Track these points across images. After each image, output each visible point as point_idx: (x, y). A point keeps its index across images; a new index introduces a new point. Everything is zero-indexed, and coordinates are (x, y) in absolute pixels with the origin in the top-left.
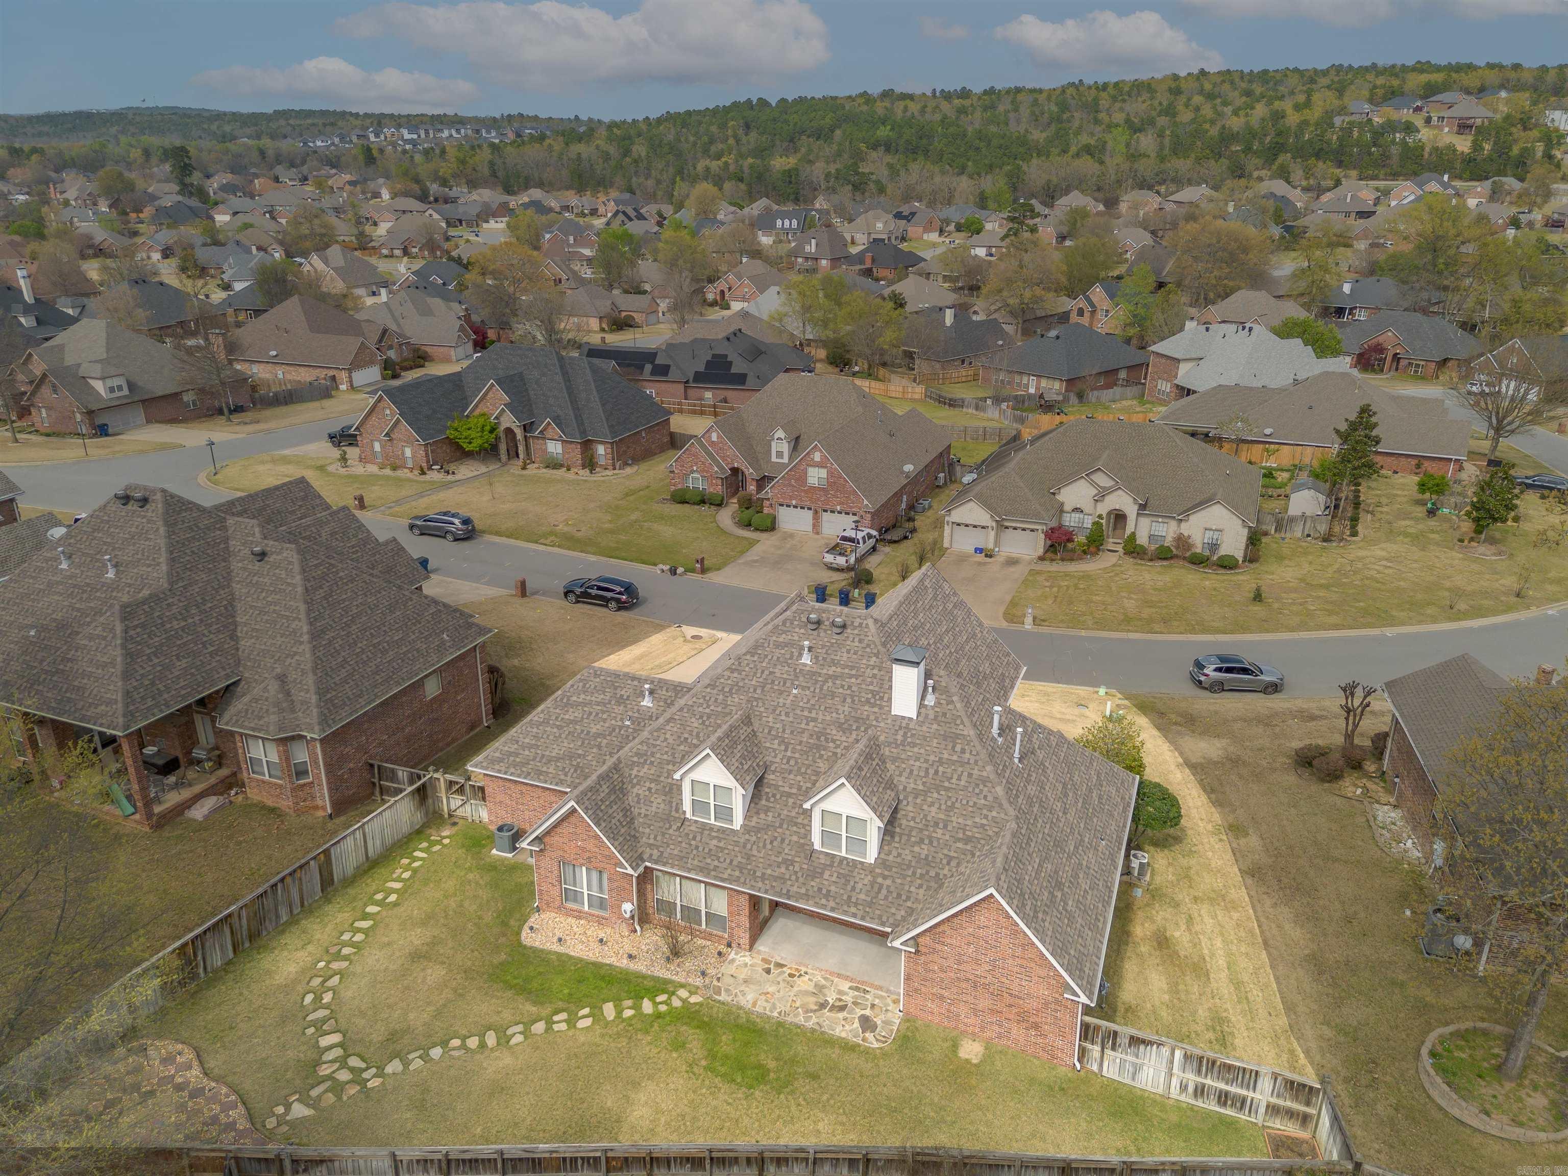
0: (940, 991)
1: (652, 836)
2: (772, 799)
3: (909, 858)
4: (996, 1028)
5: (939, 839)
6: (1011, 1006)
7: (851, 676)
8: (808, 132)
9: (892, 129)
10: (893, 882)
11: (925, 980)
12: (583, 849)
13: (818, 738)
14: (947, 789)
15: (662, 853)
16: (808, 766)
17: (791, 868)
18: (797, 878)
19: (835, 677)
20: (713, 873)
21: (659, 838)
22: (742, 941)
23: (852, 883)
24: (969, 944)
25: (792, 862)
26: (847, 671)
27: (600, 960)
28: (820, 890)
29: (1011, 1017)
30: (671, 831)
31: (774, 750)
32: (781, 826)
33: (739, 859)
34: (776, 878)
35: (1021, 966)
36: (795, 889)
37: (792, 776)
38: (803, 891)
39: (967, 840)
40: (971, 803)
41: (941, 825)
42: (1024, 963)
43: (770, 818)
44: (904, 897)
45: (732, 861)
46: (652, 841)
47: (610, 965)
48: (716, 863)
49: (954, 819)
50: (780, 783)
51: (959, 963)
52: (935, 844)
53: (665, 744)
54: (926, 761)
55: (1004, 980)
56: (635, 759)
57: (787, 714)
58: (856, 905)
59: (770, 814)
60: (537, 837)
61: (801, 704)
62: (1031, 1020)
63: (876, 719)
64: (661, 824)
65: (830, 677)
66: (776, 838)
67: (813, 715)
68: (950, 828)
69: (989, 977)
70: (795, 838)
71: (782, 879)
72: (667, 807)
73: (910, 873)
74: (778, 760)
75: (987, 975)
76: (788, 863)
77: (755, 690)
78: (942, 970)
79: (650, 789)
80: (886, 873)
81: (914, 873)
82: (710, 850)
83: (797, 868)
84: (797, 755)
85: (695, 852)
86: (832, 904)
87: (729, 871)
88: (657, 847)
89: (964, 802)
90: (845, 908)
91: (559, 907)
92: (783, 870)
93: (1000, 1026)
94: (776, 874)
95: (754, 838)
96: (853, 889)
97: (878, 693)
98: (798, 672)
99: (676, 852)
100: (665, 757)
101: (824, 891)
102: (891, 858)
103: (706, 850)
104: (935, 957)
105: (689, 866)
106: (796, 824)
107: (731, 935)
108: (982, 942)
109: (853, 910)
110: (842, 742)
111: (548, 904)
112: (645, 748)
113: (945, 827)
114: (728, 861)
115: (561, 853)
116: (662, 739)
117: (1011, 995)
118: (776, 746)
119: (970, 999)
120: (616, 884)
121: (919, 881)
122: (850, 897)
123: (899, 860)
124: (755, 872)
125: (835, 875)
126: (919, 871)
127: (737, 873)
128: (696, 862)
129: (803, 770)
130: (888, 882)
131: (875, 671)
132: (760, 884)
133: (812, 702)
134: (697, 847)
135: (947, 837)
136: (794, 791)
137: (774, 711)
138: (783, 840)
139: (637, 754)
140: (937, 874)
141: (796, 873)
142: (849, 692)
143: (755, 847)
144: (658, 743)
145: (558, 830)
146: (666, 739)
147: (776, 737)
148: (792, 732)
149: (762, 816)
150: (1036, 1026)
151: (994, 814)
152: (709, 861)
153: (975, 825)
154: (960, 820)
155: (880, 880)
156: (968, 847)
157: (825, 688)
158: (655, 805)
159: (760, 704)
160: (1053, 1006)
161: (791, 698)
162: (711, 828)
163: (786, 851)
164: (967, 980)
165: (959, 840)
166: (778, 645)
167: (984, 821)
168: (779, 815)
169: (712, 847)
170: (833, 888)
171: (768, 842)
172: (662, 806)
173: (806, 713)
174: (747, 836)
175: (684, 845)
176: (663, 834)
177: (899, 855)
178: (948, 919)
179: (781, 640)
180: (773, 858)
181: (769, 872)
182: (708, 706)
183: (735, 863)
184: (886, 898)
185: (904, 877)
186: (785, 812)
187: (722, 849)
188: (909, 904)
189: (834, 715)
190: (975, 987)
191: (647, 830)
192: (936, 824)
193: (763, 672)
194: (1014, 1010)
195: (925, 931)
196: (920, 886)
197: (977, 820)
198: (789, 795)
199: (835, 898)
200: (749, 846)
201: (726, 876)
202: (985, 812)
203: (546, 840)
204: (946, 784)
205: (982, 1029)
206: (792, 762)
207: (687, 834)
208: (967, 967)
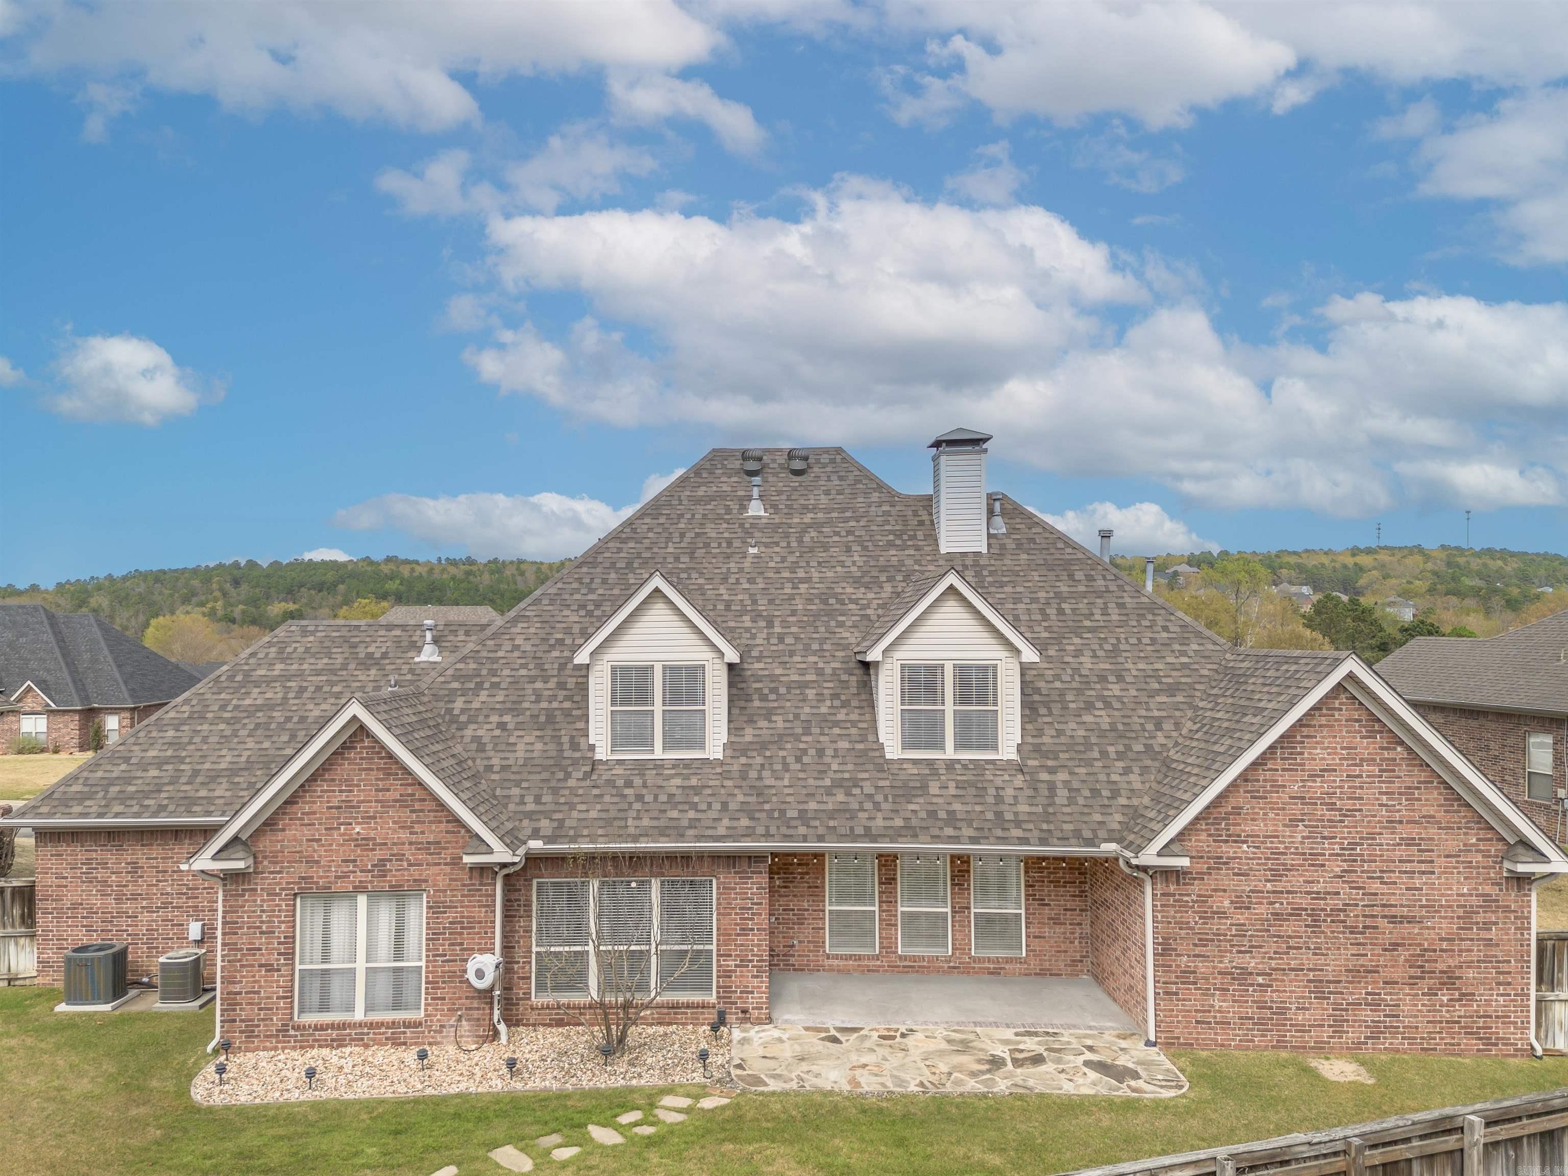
0: (1239, 960)
1: (529, 799)
2: (772, 697)
3: (1082, 733)
4: (1367, 1014)
5: (1119, 698)
6: (1395, 946)
7: (846, 520)
8: (308, 585)
9: (401, 584)
10: (1071, 773)
11: (1204, 942)
12: (364, 843)
13: (825, 602)
14: (1091, 630)
15: (561, 822)
16: (822, 641)
17: (856, 791)
18: (877, 806)
19: (817, 525)
20: (691, 832)
21: (546, 798)
22: (751, 1001)
23: (991, 791)
24: (1293, 823)
25: (856, 782)
26: (835, 515)
27: (429, 1091)
28: (932, 814)
29: (1397, 974)
30: (571, 783)
31: (748, 630)
32: (807, 732)
33: (741, 798)
34: (832, 814)
35: (1410, 842)
36: (880, 822)
37: (797, 659)
38: (899, 822)
39: (1172, 690)
40: (1146, 641)
41: (1112, 679)
42: (1414, 832)
43: (780, 724)
44: (1106, 793)
45: (725, 805)
46: (530, 807)
47: (458, 1095)
48: (692, 814)
49: (1129, 666)
50: (778, 671)
51: (1276, 875)
52: (1117, 705)
53: (516, 654)
54: (1034, 600)
55: (1376, 886)
56: (455, 685)
57: (751, 581)
58: (1018, 823)
59: (778, 719)
60: (235, 839)
61: (772, 564)
62: (1441, 966)
63: (917, 562)
64: (545, 775)
65: (809, 526)
66: (805, 752)
67: (801, 574)
68: (1129, 679)
69: (1344, 889)
70: (844, 745)
71: (842, 810)
72: (552, 746)
73: (1096, 754)
74: (759, 641)
75: (1339, 886)
76: (849, 785)
77: (677, 559)
78: (1240, 905)
79: (502, 726)
80: (1050, 763)
81: (1104, 754)
82: (672, 796)
83: (869, 789)
84: (794, 629)
85: (637, 806)
86: (967, 832)
87: (726, 822)
88: (547, 815)
89: (1133, 641)
90: (999, 833)
91: (284, 1029)
92: (841, 797)
93: (1375, 1005)
94: (830, 806)
95: (759, 760)
96: (999, 799)
97: (903, 532)
98: (750, 529)
99: (593, 814)
100: (523, 672)
101: (942, 815)
102: (1046, 739)
103: (663, 798)
104: (1224, 879)
105: (632, 830)
106: (836, 724)
107: (725, 992)
108: (1321, 811)
109: (1016, 833)
110: (870, 601)
111: (250, 1034)
112: (472, 666)
113: (1120, 678)
114: (717, 806)
115: (302, 869)
116: (507, 646)
117: (1393, 919)
118: (748, 624)
119: (1307, 959)
120: (451, 915)
121: (1120, 764)
122: (999, 815)
123: (1063, 740)
124: (783, 812)
125: (952, 785)
126: (1111, 749)
127: (745, 822)
128: (646, 822)
129: (815, 646)
130: (1062, 776)
131: (886, 508)
132: (802, 830)
133: (791, 559)
134: (640, 798)
135: (1133, 692)
136: (812, 677)
137: (725, 580)
138: (821, 753)
139: (455, 678)
140: (1148, 748)
141: (870, 796)
142: (851, 538)
143: (766, 774)
144: (500, 654)
145: (303, 807)
146: (516, 648)
147: (743, 612)
148: (771, 602)
149: (763, 724)
150: (1449, 979)
151: (1195, 647)
152: (675, 814)
153: (1172, 667)
154: (1141, 666)
155: (1044, 776)
156: (1180, 698)
157: (807, 539)
158: (521, 747)
159: (694, 575)
160: (1480, 918)
161: (749, 560)
162: (658, 765)
163: (835, 767)
164: (1296, 912)
165: (1158, 692)
166: (698, 501)
167: (1185, 660)
168: (797, 716)
169: (674, 790)
170: (957, 806)
171: (790, 760)
172: (539, 746)
173: (786, 574)
174: (743, 760)
175: (607, 799)
176: (555, 791)
177: (1060, 733)
178: (1244, 777)
179: (700, 493)
180: (811, 782)
181: (812, 805)
182: (592, 591)
183: (732, 806)
184: (1071, 801)
185: (1089, 763)
186: (807, 710)
187: (697, 790)
188: (1123, 801)
189: (839, 569)
190: (1315, 923)
191: (516, 791)
192: (1103, 679)
193: (682, 535)
194: (1403, 954)
195: (1197, 819)
196: (1127, 771)
197: (1170, 660)
198: (803, 685)
199: (970, 822)
200: (753, 774)
201: (721, 831)
202: (1177, 647)
203: (265, 844)
204: (1087, 623)
205: (1338, 1026)
206: (789, 640)
207: (609, 782)
208: (1295, 881)
